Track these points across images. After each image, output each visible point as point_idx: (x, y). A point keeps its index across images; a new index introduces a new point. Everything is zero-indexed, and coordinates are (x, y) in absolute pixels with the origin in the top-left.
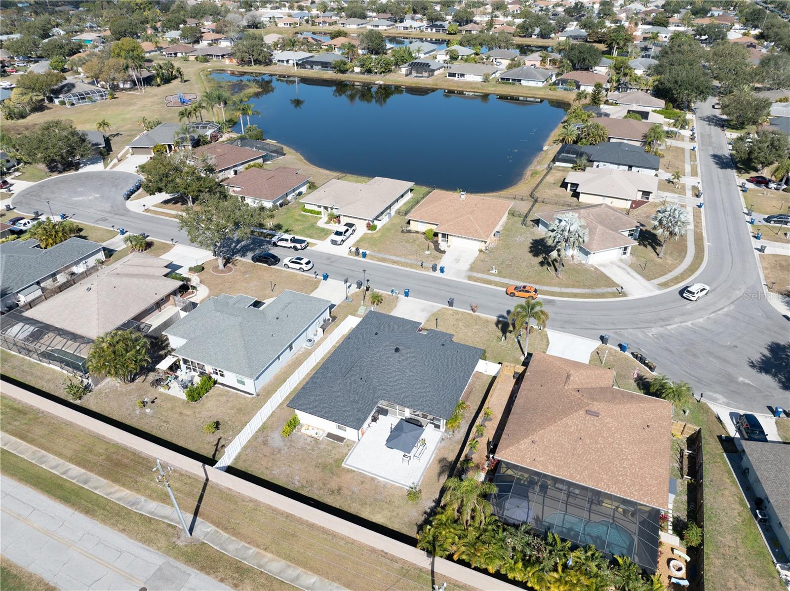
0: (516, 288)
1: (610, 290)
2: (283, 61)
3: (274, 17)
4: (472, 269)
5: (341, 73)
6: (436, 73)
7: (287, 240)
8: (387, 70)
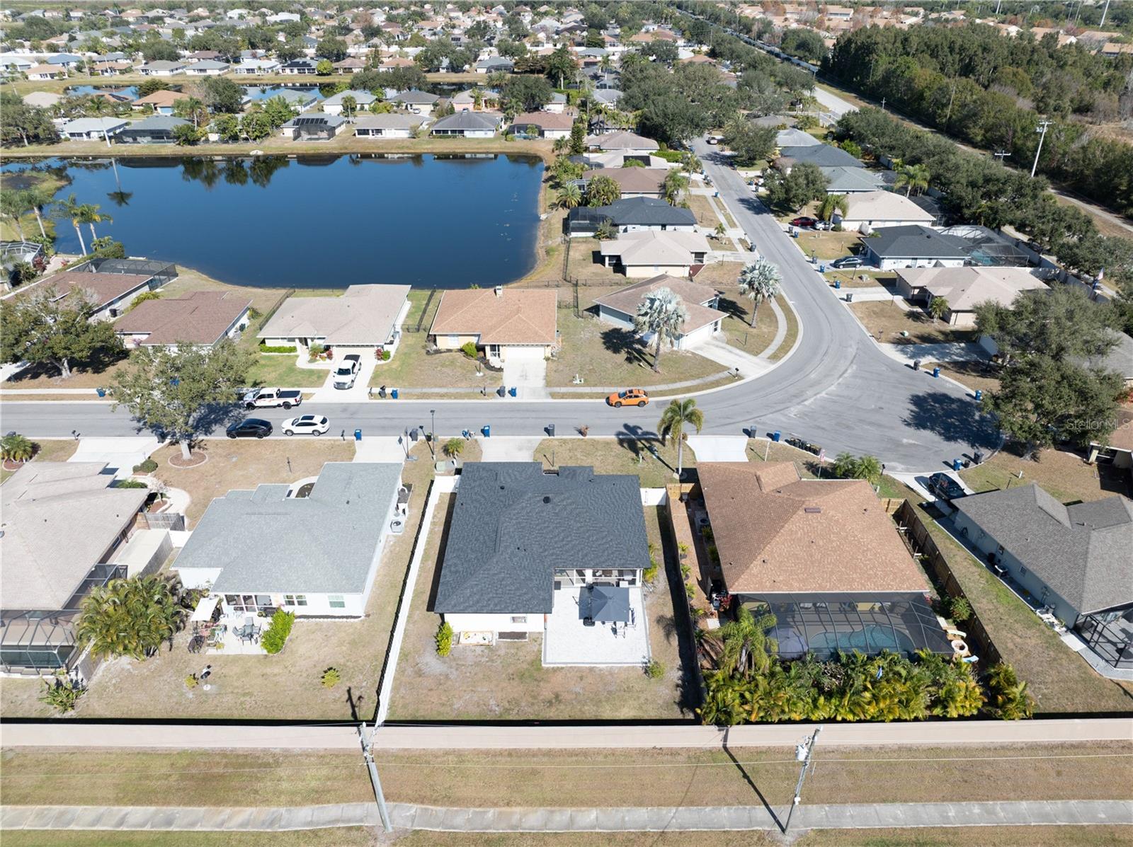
0: (620, 396)
1: (722, 375)
2: (80, 135)
3: (14, 66)
4: (549, 384)
5: (189, 144)
6: (338, 131)
7: (270, 396)
8: (263, 134)
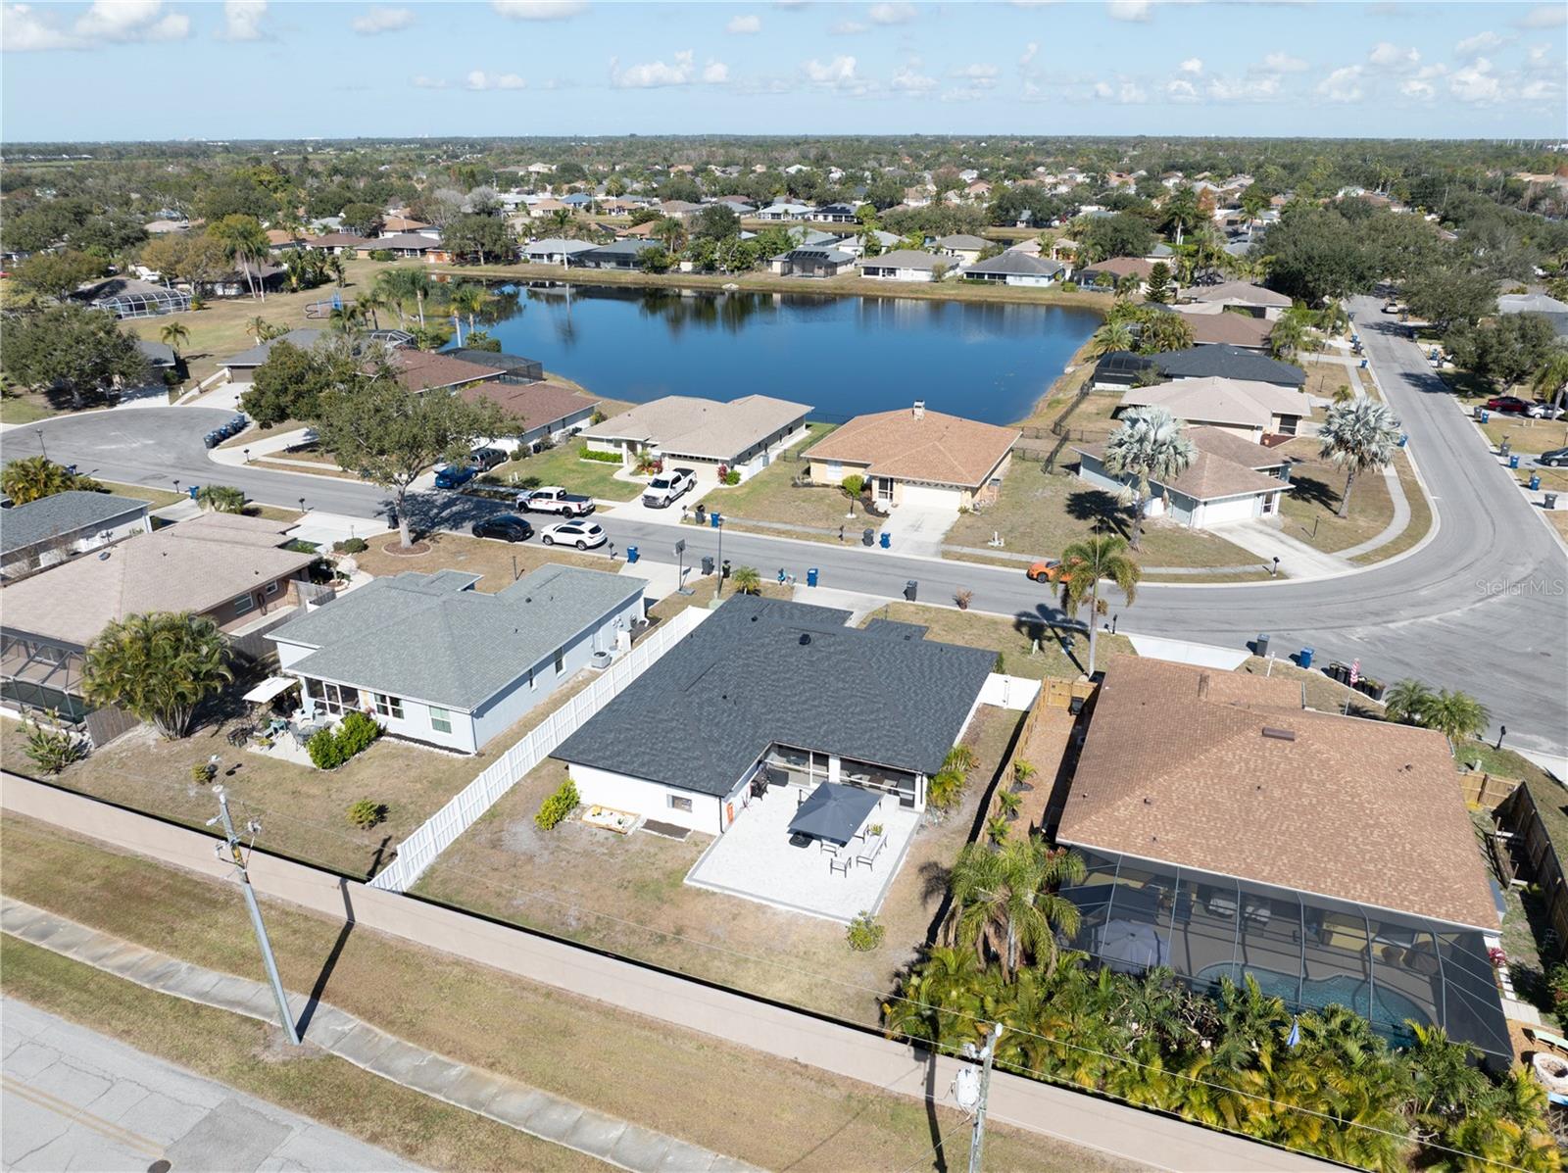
2: (540, 256)
4: (947, 541)
5: (655, 272)
6: (840, 269)
8: (744, 265)
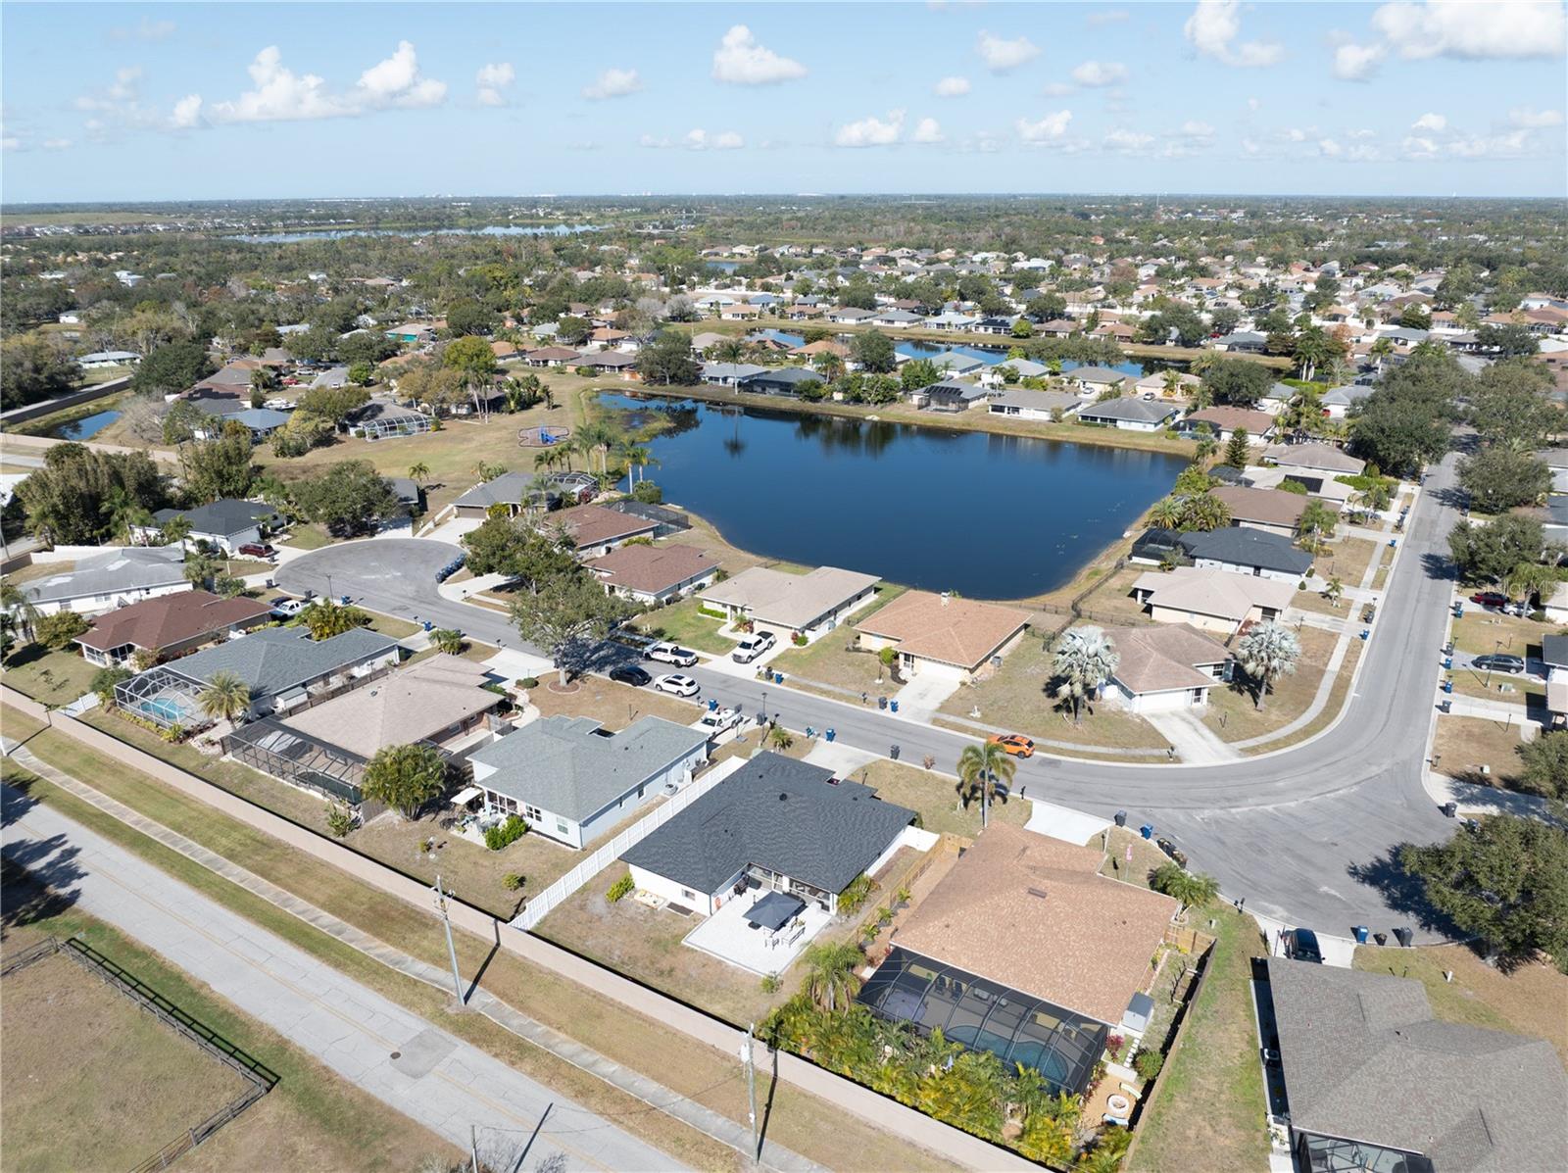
0: (1000, 739)
1: (1156, 752)
2: (717, 379)
3: (718, 304)
4: (942, 708)
5: (811, 401)
6: (971, 405)
7: (666, 651)
8: (888, 397)
